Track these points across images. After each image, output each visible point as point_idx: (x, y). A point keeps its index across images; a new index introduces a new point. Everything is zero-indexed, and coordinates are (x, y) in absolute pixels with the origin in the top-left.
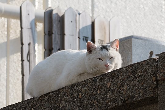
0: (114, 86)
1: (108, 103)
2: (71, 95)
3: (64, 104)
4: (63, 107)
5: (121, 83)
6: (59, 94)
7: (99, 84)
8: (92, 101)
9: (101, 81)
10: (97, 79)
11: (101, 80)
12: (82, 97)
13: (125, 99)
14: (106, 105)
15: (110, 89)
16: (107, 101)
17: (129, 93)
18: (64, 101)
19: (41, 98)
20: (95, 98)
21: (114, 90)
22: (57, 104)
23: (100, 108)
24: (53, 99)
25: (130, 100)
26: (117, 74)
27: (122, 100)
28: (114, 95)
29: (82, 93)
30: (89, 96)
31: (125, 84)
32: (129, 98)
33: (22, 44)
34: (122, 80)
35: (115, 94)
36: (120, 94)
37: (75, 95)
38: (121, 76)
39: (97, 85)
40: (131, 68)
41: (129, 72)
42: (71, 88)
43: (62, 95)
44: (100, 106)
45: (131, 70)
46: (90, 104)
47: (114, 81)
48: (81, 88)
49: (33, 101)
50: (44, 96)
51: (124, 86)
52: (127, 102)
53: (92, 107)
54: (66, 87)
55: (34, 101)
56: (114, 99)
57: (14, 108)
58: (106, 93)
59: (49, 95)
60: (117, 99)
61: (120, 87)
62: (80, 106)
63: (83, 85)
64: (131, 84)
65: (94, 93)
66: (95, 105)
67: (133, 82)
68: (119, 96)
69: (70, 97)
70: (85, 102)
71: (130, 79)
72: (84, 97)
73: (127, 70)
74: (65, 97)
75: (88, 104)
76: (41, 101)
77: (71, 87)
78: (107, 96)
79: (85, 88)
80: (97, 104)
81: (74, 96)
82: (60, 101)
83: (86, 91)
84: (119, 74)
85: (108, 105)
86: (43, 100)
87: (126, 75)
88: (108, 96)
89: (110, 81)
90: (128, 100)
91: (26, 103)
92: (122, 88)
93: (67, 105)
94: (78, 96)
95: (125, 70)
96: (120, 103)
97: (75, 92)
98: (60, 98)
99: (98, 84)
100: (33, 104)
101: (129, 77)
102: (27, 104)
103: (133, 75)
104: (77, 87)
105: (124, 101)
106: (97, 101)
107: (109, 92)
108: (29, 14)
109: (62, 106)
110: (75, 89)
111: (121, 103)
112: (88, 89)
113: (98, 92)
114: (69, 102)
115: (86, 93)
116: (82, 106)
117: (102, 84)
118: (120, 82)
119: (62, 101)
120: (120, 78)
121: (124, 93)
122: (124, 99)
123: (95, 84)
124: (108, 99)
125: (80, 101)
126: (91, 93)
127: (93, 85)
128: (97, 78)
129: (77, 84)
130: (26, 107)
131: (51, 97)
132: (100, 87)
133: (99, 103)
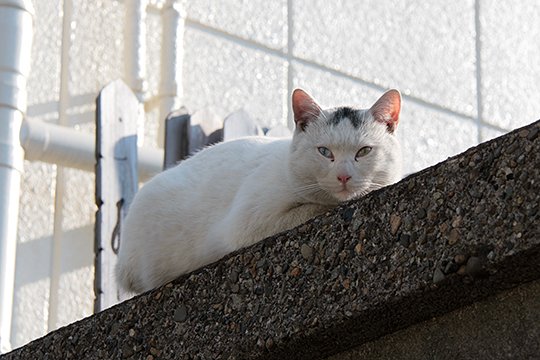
0: (413, 224)
1: (393, 279)
2: (261, 271)
3: (237, 303)
4: (234, 312)
5: (442, 208)
6: (220, 273)
7: (360, 223)
8: (335, 280)
9: (369, 214)
10: (355, 208)
11: (367, 211)
12: (301, 273)
13: (456, 260)
14: (386, 287)
15: (399, 235)
16: (390, 275)
17: (472, 239)
18: (238, 293)
19: (159, 295)
20: (346, 271)
21: (416, 236)
22: (216, 306)
23: (366, 299)
24: (202, 290)
25: (473, 261)
26: (426, 183)
27: (445, 264)
28: (413, 253)
29: (302, 260)
30: (326, 268)
31: (455, 211)
32: (468, 257)
33: (99, 203)
34: (445, 201)
35: (420, 248)
36: (439, 244)
37: (278, 269)
38: (440, 187)
39: (355, 228)
40: (476, 157)
41: (467, 171)
42: (263, 248)
43: (230, 274)
44: (365, 292)
45: (477, 162)
46: (328, 292)
47: (415, 207)
48: (297, 246)
49: (133, 307)
50: (171, 285)
51: (451, 219)
52: (462, 271)
53: (337, 299)
54: (244, 250)
55: (136, 307)
56: (415, 263)
57: (71, 338)
58: (386, 249)
59: (189, 283)
60: (427, 264)
61: (436, 224)
62: (292, 304)
63: (303, 235)
64: (477, 209)
65: (343, 254)
66: (346, 293)
67: (483, 201)
68: (435, 252)
69: (258, 278)
70: (313, 288)
71: (472, 194)
72: (309, 271)
73: (461, 166)
74: (240, 280)
75: (323, 292)
76: (162, 301)
77: (264, 246)
78: (389, 258)
79: (311, 244)
80: (355, 290)
81: (272, 275)
82: (225, 295)
83: (315, 251)
84: (430, 182)
85: (394, 287)
86: (168, 299)
87: (458, 183)
88: (393, 257)
89: (401, 209)
90: (465, 263)
91: (112, 315)
92: (443, 227)
93: (250, 305)
94: (286, 271)
95: (456, 167)
96: (438, 276)
97: (275, 259)
98: (224, 286)
99: (356, 223)
100: (135, 314)
101: (470, 186)
102: (114, 317)
103: (485, 179)
104: (284, 242)
105: (452, 266)
106: (355, 279)
107: (398, 244)
108: (121, 120)
109: (230, 310)
110: (276, 251)
111: (442, 276)
112: (321, 246)
113: (358, 248)
114: (255, 293)
115: (317, 259)
116: (300, 303)
117: (372, 223)
118: (438, 209)
119: (231, 293)
120: (437, 195)
121: (453, 240)
122: (453, 261)
123: (346, 227)
124: (394, 268)
125: (293, 287)
126: (333, 255)
127: (339, 228)
128: (352, 207)
129: (285, 234)
130: (110, 329)
131: (193, 286)
132: (363, 232)
133: (361, 286)
